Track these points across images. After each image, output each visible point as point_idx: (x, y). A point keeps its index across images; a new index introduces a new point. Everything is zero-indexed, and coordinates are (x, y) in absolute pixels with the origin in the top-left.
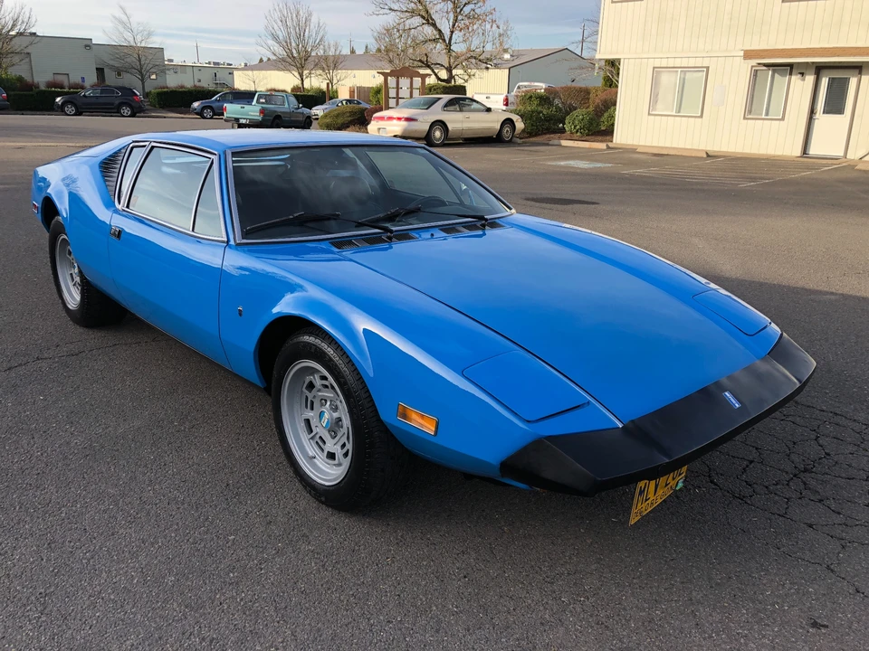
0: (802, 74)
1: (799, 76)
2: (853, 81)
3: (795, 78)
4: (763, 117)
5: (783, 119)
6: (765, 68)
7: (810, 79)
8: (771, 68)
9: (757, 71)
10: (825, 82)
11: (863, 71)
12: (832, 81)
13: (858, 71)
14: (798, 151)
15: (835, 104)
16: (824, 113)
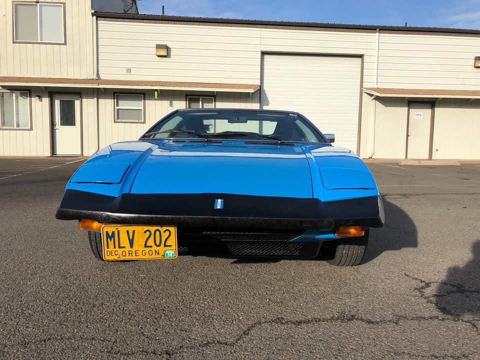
0: (39, 97)
1: (37, 98)
2: (77, 103)
3: (35, 100)
4: (15, 128)
5: (31, 129)
6: (8, 91)
7: (46, 101)
8: (14, 91)
9: (3, 93)
10: (57, 103)
11: (82, 96)
12: (62, 103)
13: (78, 96)
14: (47, 153)
15: (68, 119)
16: (61, 125)
